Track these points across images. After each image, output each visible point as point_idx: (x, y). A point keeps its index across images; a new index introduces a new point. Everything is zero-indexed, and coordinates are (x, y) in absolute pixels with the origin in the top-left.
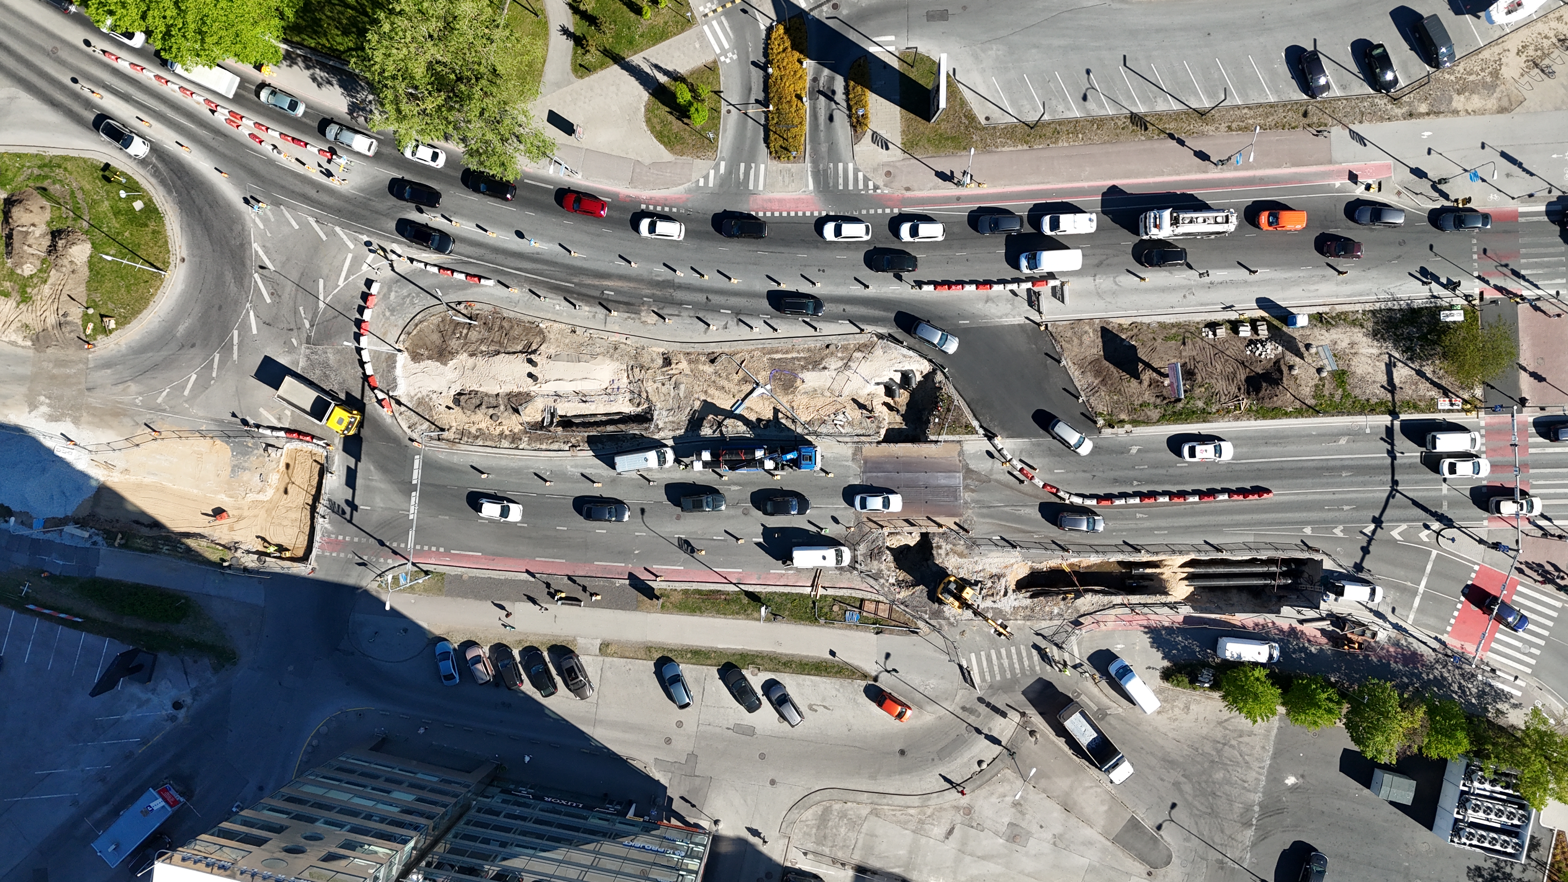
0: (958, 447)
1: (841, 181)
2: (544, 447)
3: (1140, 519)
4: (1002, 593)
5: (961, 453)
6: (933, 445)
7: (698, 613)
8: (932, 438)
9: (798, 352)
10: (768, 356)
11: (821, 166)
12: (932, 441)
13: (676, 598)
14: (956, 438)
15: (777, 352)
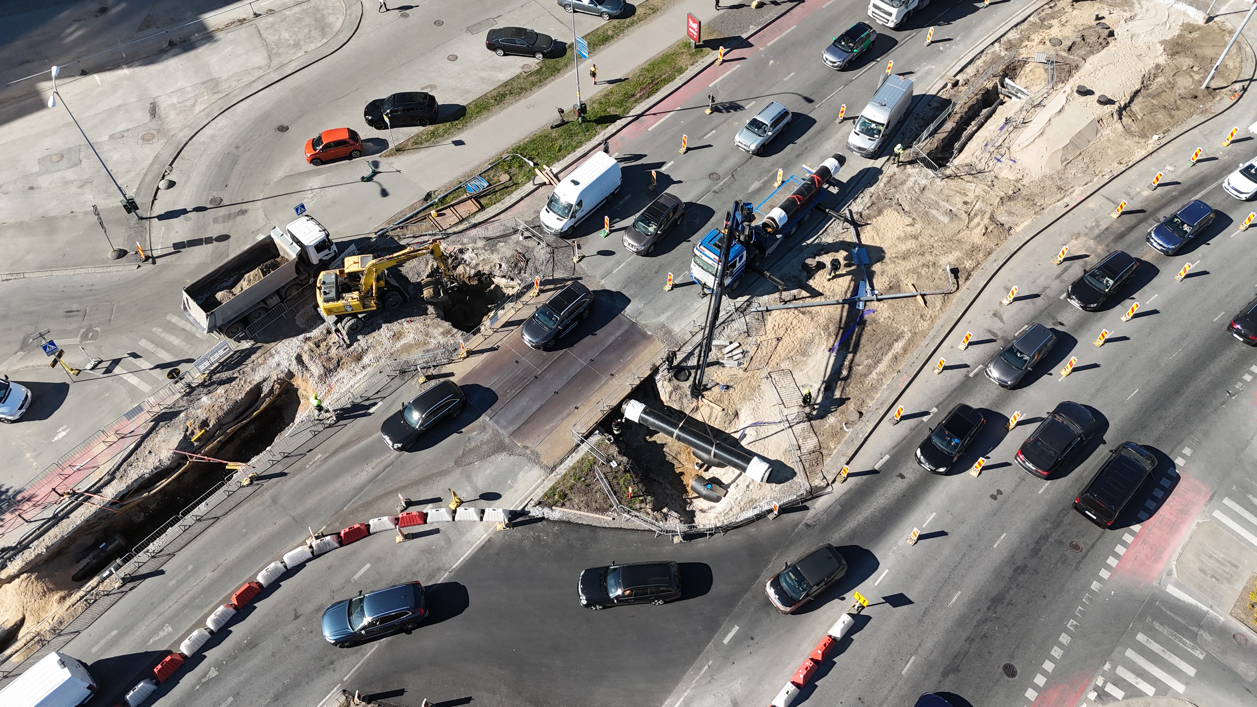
0: (548, 461)
1: (1155, 647)
2: (979, 62)
3: (160, 627)
4: (305, 358)
5: (535, 459)
6: (584, 431)
7: (646, 66)
8: (596, 438)
9: (883, 374)
10: (908, 335)
11: (1207, 637)
12: (590, 434)
13: (682, 61)
14: (562, 470)
15: (905, 350)
